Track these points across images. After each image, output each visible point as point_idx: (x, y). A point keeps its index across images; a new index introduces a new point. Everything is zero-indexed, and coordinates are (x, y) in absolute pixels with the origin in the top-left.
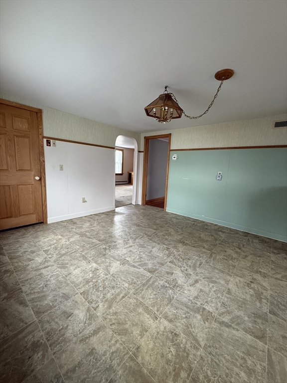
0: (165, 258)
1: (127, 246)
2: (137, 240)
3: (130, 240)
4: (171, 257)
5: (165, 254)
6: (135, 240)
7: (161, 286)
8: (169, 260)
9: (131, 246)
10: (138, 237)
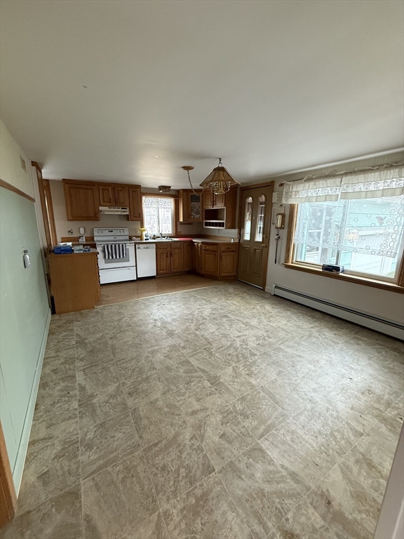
1: (244, 337)
3: (238, 345)
9: (238, 337)
10: (225, 349)
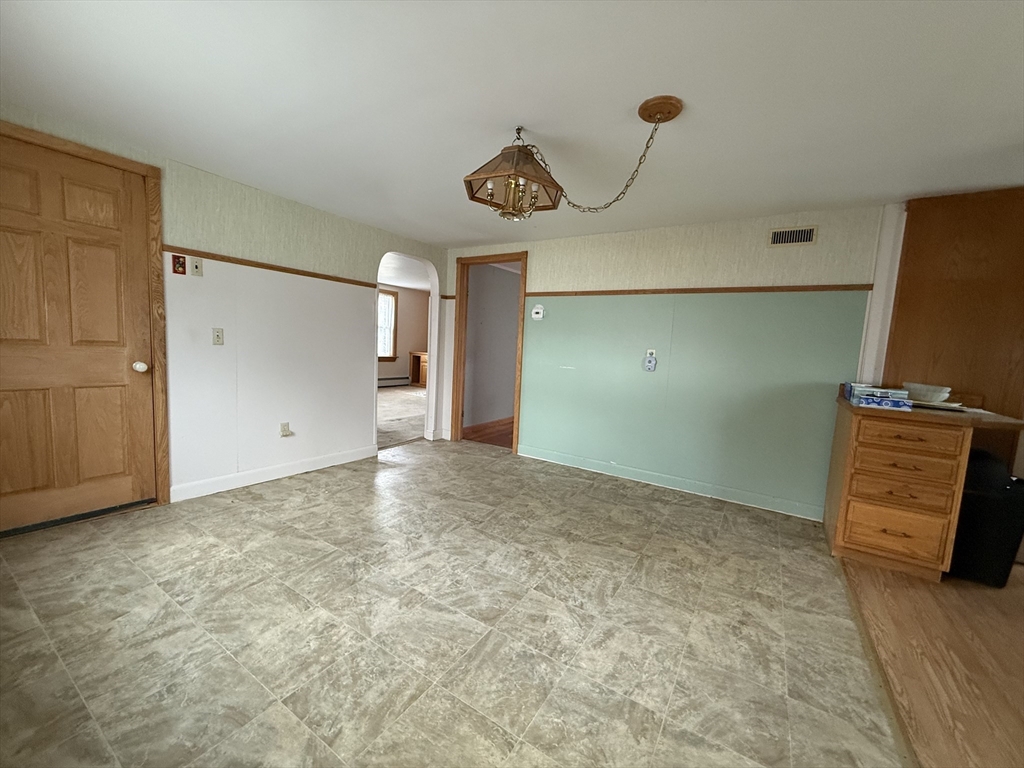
0: (524, 579)
1: (415, 554)
2: (444, 536)
3: (425, 536)
4: (538, 574)
5: (521, 568)
6: (438, 535)
7: (518, 655)
8: (533, 583)
9: (429, 554)
10: (447, 526)
